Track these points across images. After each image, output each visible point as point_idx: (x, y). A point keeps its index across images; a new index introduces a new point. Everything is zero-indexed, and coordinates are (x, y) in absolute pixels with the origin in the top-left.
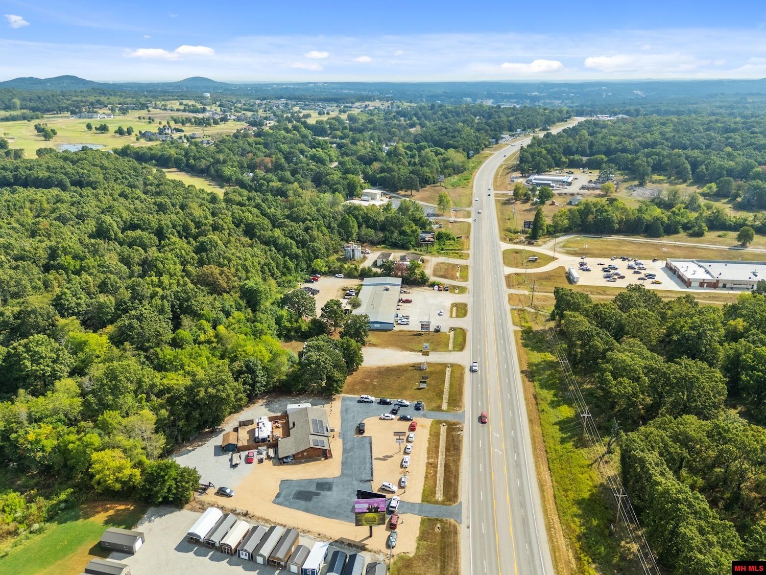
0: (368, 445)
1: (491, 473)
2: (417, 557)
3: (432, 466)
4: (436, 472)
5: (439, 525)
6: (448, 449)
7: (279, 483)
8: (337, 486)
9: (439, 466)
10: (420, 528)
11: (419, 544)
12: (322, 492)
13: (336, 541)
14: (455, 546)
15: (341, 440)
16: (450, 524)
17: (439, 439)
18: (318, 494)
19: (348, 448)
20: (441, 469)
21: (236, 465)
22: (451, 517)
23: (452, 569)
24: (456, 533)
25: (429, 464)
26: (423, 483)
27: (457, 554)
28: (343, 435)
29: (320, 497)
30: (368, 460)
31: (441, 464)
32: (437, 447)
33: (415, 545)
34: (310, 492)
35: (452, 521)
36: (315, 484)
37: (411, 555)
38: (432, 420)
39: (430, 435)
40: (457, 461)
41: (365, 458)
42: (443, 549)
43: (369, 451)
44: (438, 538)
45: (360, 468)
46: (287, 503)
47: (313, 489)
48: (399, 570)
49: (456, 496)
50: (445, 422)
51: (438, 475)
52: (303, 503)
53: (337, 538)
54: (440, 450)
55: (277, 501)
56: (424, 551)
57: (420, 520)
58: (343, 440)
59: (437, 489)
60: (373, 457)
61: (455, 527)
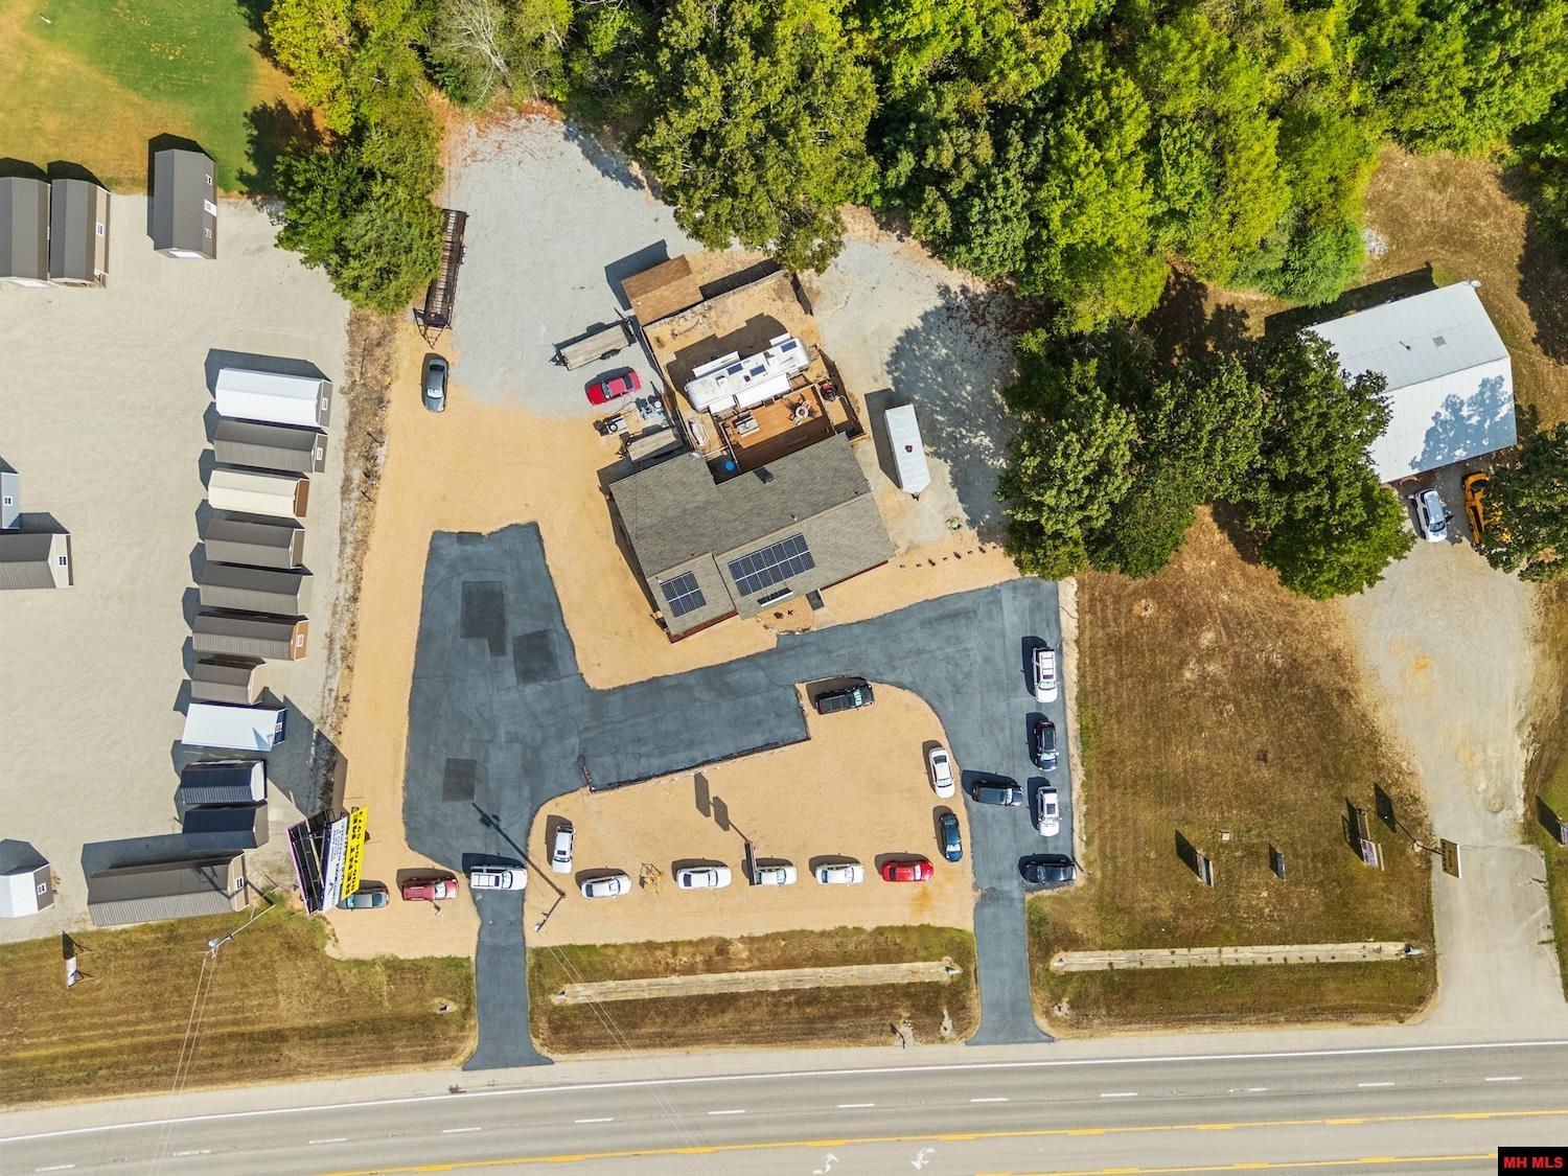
0: (759, 740)
1: (707, 1143)
2: (328, 967)
3: (718, 954)
4: (690, 970)
5: (452, 1007)
6: (813, 997)
7: (522, 520)
8: (546, 692)
9: (724, 976)
10: (432, 959)
11: (373, 963)
12: (510, 656)
13: (333, 750)
14: (383, 1058)
15: (772, 644)
16: (462, 1039)
17: (866, 961)
18: (497, 648)
19: (731, 679)
20: (709, 983)
21: (561, 360)
22: (483, 1040)
23: (304, 1059)
24: (427, 1058)
25: (722, 947)
26: (620, 941)
27: (353, 1067)
28: (791, 646)
29: (488, 658)
30: (682, 757)
31: (737, 982)
32: (818, 960)
33: (366, 953)
34: (503, 622)
35: (471, 1044)
36: (540, 625)
37: (330, 950)
38: (969, 926)
39: (880, 931)
40: (748, 1036)
41: (691, 744)
42: (374, 1027)
43: (731, 750)
44: (411, 1009)
45: (638, 740)
46: (443, 572)
47: (518, 626)
48: (274, 928)
49: (576, 1045)
50: (965, 975)
51: (675, 979)
52: (454, 618)
53: (342, 750)
54: (808, 971)
55: (443, 543)
56: (351, 979)
57: (462, 954)
58: (769, 653)
59: (611, 984)
60: (705, 771)
61: (450, 1053)
